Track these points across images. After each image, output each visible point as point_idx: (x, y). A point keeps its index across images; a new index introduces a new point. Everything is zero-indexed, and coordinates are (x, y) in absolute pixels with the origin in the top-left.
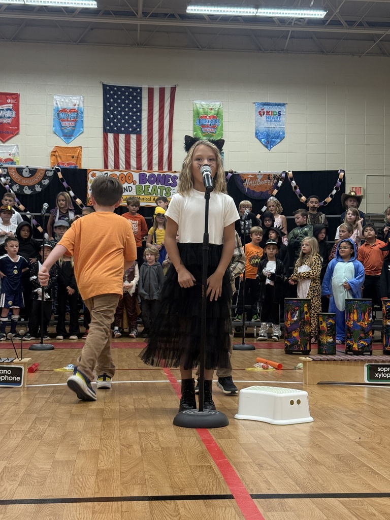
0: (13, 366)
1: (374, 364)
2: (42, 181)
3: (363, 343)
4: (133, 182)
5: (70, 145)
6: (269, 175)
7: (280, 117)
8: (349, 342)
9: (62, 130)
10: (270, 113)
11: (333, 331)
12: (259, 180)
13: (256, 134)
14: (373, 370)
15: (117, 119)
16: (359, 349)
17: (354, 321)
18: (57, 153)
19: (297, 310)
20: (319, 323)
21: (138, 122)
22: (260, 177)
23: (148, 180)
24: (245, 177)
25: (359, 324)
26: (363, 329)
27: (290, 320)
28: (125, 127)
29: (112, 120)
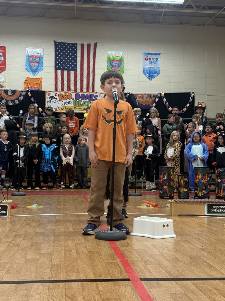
0: (2, 205)
1: (210, 204)
2: (19, 98)
3: (204, 192)
4: (72, 98)
5: (35, 77)
6: (150, 95)
7: (157, 62)
8: (196, 192)
9: (31, 68)
10: (151, 59)
11: (187, 185)
12: (145, 98)
13: (143, 71)
14: (210, 207)
15: (63, 62)
16: (202, 195)
17: (199, 179)
18: (28, 81)
19: (167, 173)
20: (179, 181)
21: (75, 63)
22: (145, 96)
23: (80, 98)
24: (137, 96)
25: (202, 181)
26: (204, 184)
27: (163, 179)
28: (67, 67)
29: (60, 62)
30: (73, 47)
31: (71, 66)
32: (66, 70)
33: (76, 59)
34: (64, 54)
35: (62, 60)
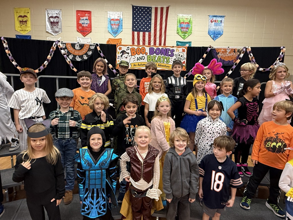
7: (221, 24)
10: (216, 21)
13: (209, 32)
18: (109, 42)
21: (150, 25)
22: (228, 51)
23: (155, 52)
24: (219, 51)
28: (143, 28)
29: (136, 25)
30: (148, 11)
31: (146, 28)
32: (141, 31)
33: (151, 21)
34: (140, 17)
35: (138, 23)
